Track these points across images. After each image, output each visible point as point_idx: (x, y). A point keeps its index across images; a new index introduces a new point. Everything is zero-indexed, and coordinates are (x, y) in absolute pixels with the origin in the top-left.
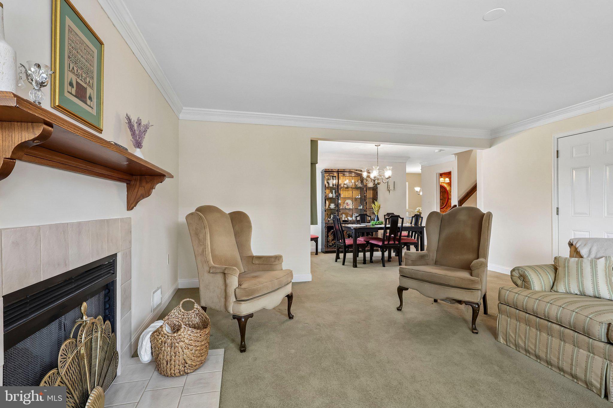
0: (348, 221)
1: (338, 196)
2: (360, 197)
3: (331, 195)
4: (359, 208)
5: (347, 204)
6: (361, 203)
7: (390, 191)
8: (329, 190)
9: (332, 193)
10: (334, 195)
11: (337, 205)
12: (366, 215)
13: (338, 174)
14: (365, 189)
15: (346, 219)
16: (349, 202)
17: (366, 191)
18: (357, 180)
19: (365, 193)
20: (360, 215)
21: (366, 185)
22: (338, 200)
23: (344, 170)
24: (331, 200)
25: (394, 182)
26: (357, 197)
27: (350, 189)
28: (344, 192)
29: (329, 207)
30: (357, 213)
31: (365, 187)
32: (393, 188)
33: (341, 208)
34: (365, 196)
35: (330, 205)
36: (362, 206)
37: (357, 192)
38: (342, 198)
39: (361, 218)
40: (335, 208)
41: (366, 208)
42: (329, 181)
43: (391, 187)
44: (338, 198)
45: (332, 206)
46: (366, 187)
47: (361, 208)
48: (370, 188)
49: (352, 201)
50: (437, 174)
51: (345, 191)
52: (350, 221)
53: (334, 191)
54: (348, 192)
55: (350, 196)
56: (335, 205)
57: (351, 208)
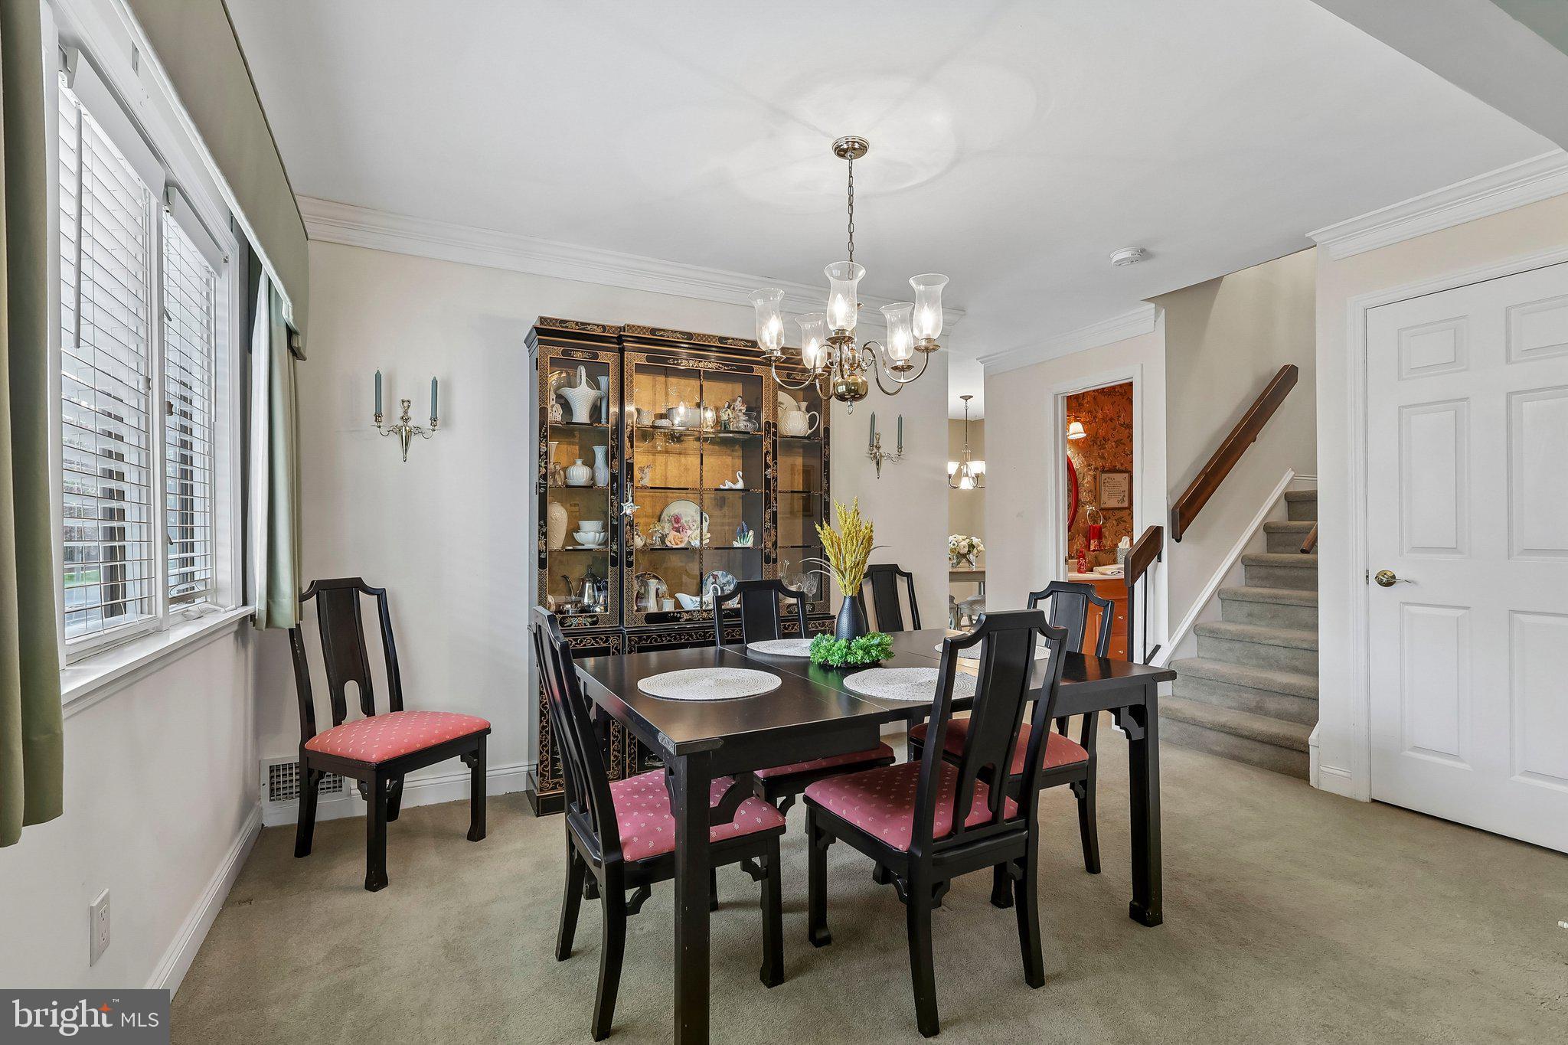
0: (677, 619)
1: (623, 475)
2: (740, 485)
3: (579, 474)
4: (736, 544)
5: (677, 520)
6: (749, 520)
7: (884, 463)
8: (573, 444)
9: (590, 463)
10: (603, 476)
11: (616, 529)
12: (778, 586)
13: (622, 351)
14: (767, 445)
15: (668, 606)
16: (686, 510)
17: (775, 458)
18: (728, 398)
19: (767, 466)
20: (740, 588)
21: (775, 426)
22: (622, 499)
23: (653, 331)
24: (583, 499)
25: (900, 419)
26: (729, 485)
27: (691, 444)
28: (661, 459)
29: (570, 537)
30: (728, 569)
31: (768, 431)
32: (894, 451)
33: (639, 542)
34: (768, 481)
35: (577, 529)
36: (751, 533)
37: (729, 460)
38: (644, 488)
39: (745, 601)
40: (605, 543)
41: (775, 544)
42: (568, 392)
43: (888, 446)
44: (621, 487)
45: (590, 534)
46: (775, 434)
47: (750, 544)
48: (792, 443)
49: (701, 504)
50: (1056, 396)
51: (667, 452)
52: (686, 616)
53: (599, 452)
54: (683, 459)
55: (691, 480)
56: (605, 528)
57: (696, 543)
